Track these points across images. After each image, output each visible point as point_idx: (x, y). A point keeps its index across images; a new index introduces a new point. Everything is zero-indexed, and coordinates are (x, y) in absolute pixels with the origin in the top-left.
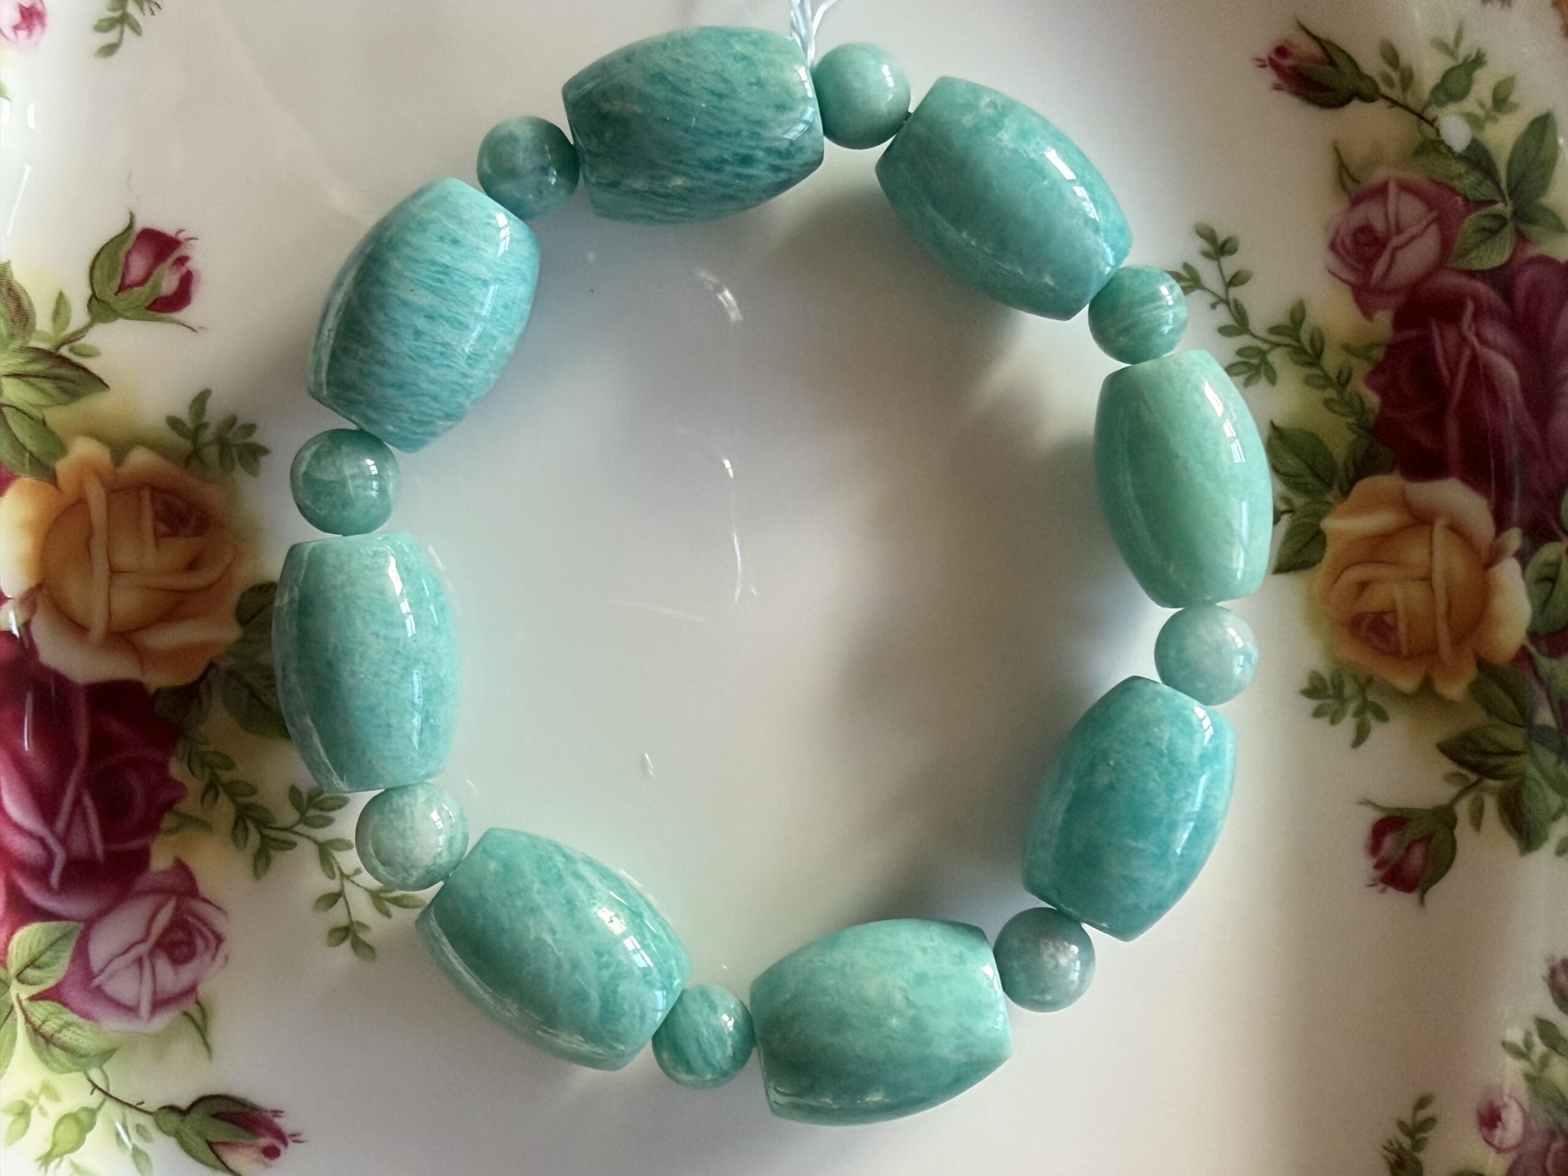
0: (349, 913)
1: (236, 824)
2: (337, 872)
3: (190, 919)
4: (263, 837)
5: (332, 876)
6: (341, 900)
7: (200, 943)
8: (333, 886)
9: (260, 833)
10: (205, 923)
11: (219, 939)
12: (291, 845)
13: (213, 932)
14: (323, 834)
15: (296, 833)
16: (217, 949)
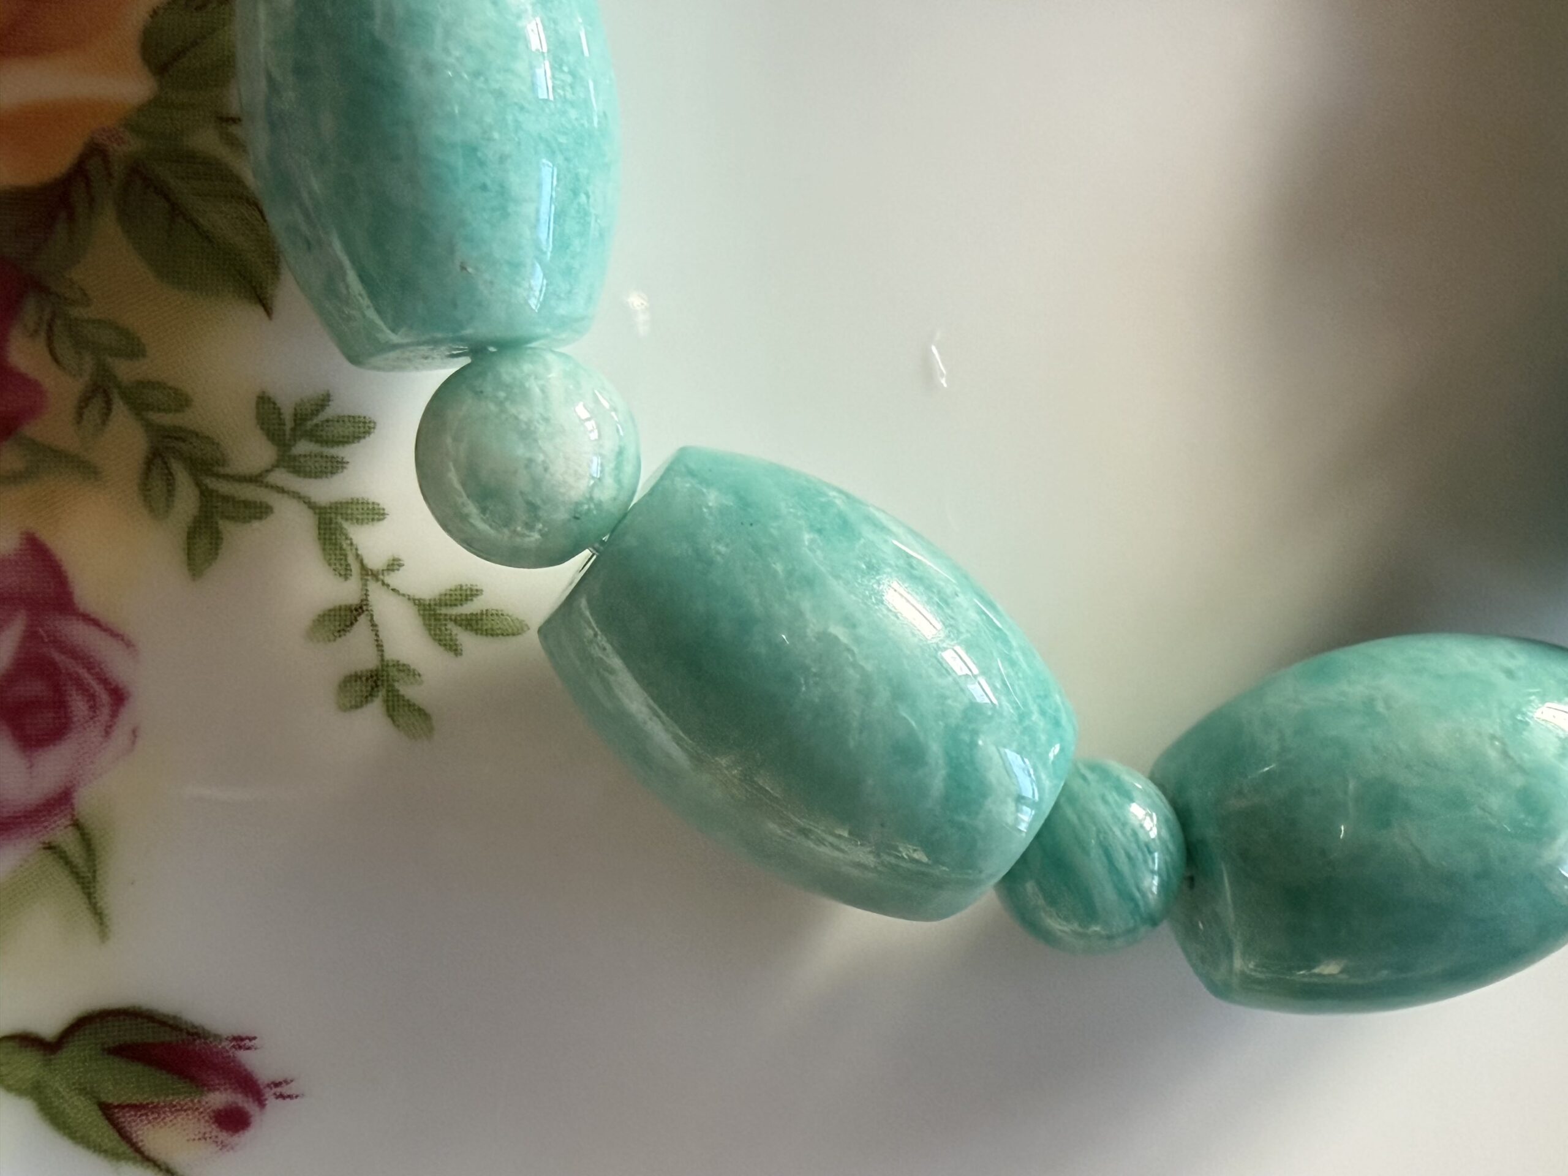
0: (380, 647)
1: (149, 464)
2: (355, 567)
3: (58, 657)
4: (206, 495)
5: (346, 575)
6: (363, 619)
7: (79, 706)
8: (347, 592)
9: (198, 484)
10: (90, 664)
11: (118, 696)
12: (261, 511)
13: (104, 681)
14: (326, 491)
15: (267, 486)
16: (114, 714)
